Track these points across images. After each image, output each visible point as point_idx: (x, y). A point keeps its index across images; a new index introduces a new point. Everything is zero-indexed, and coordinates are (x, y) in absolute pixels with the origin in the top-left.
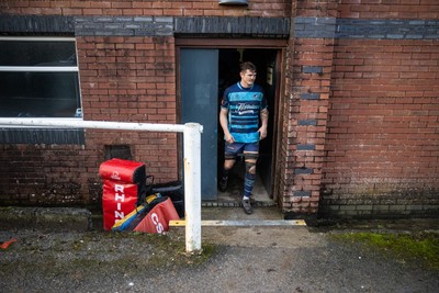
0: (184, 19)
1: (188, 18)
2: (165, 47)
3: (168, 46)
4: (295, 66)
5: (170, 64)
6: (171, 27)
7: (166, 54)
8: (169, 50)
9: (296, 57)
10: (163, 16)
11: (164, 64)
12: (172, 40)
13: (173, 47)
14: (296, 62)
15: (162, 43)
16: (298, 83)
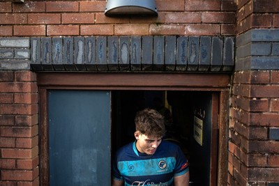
0: (47, 42)
1: (53, 40)
2: (16, 88)
3: (21, 86)
4: (253, 126)
5: (24, 117)
6: (26, 55)
7: (17, 100)
8: (22, 93)
9: (255, 107)
10: (13, 36)
11: (13, 117)
12: (28, 77)
13: (28, 87)
14: (255, 119)
15: (11, 81)
16: (261, 161)
